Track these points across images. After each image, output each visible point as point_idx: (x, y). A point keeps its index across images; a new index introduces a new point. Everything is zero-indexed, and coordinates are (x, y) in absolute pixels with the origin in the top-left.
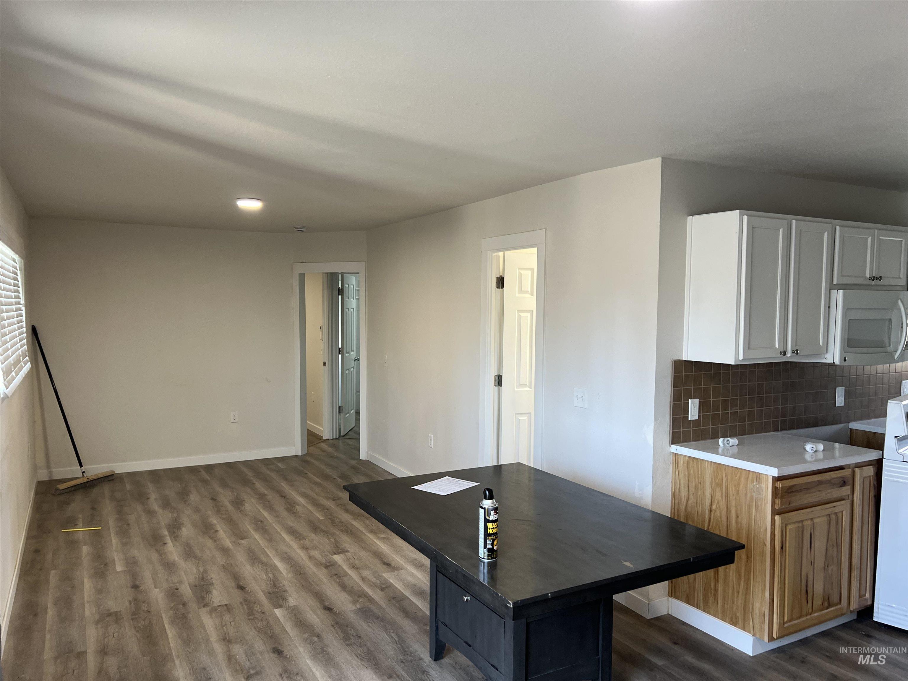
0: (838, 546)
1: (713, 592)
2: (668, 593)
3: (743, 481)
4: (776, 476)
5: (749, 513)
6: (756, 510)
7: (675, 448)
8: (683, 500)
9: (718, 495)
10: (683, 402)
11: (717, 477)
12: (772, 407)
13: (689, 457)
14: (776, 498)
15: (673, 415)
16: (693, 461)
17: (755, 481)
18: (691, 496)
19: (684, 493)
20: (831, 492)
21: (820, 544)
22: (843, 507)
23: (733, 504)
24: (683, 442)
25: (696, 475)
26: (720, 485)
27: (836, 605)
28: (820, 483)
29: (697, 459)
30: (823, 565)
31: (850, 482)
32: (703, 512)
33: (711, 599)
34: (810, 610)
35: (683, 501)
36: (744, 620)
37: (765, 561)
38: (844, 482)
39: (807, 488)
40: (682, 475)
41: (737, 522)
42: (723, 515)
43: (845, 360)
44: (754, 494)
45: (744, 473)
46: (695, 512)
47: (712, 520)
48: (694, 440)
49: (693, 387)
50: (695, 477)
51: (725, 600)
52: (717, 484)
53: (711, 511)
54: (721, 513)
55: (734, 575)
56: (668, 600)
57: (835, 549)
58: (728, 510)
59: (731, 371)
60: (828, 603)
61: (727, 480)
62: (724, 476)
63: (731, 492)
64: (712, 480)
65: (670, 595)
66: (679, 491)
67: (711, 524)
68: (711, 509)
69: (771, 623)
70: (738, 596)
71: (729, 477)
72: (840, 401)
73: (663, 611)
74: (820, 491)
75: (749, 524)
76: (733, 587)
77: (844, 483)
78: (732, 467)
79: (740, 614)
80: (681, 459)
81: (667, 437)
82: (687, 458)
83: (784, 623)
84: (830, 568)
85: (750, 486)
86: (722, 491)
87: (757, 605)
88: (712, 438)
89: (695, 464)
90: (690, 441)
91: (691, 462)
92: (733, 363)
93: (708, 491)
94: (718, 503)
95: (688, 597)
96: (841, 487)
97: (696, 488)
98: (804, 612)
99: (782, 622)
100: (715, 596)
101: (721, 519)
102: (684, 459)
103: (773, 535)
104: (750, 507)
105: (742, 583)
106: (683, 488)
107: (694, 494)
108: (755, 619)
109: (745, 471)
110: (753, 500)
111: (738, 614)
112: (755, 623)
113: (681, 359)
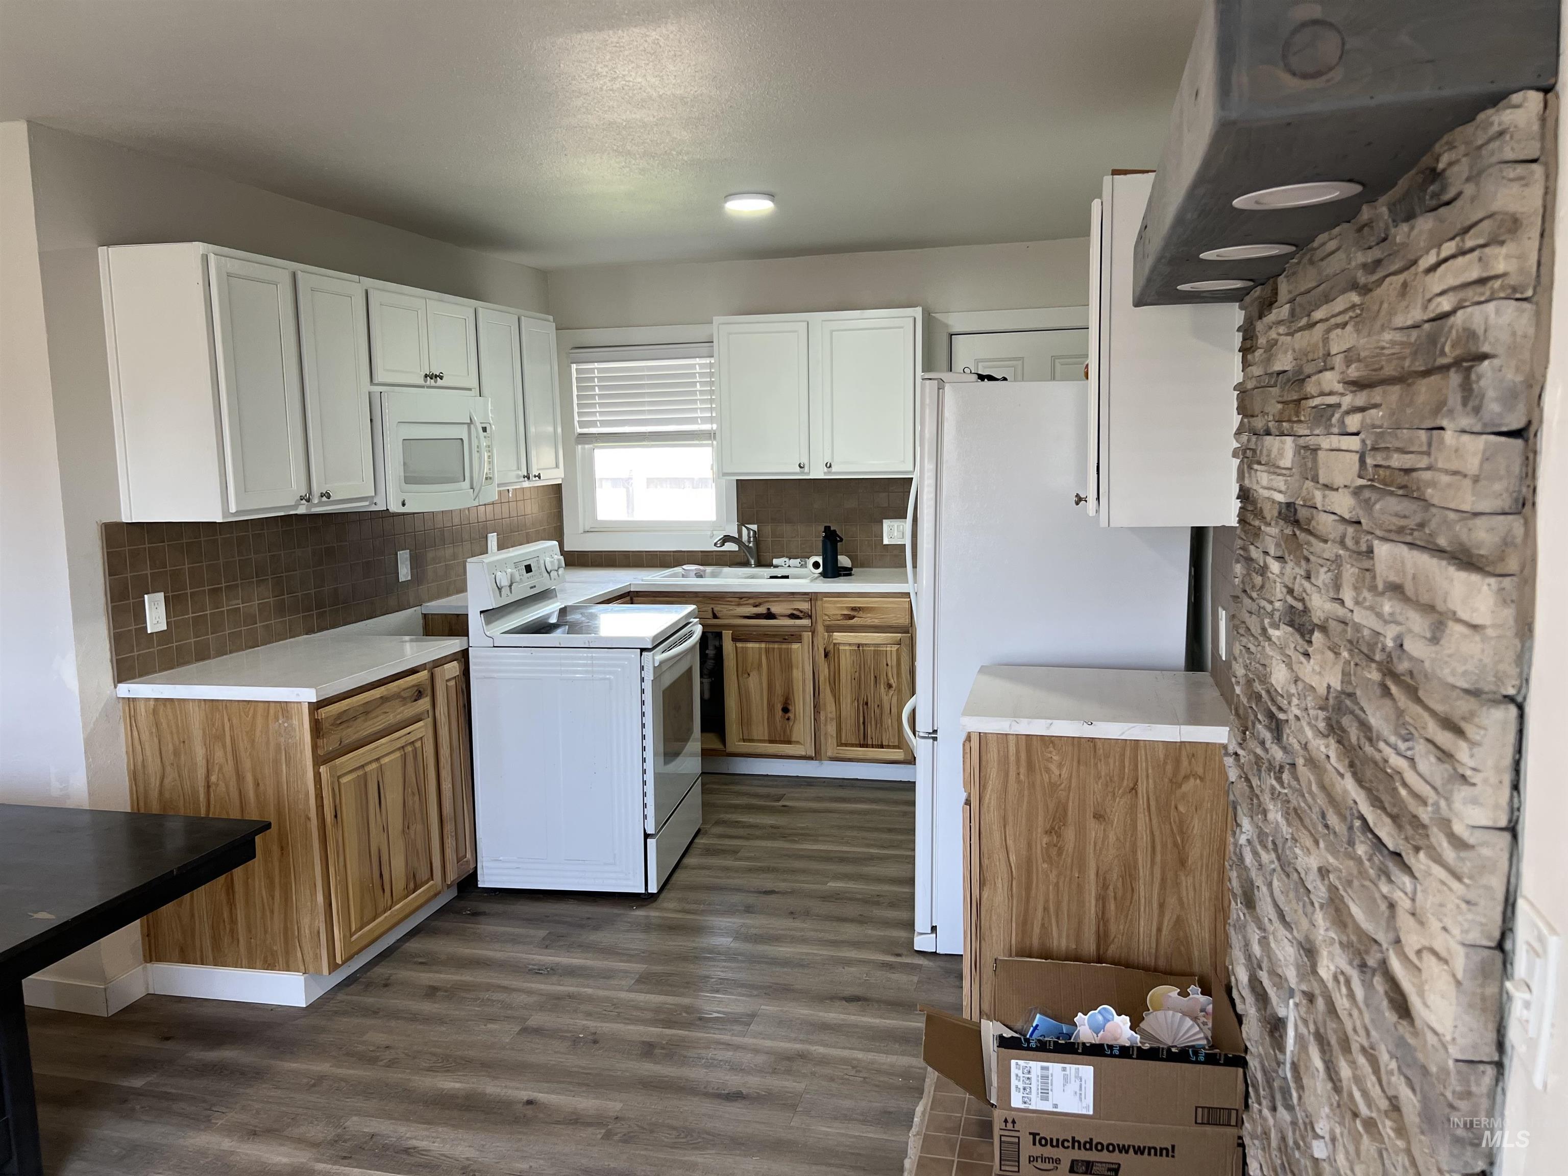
0: (421, 793)
1: (228, 927)
2: (144, 956)
3: (260, 721)
4: (315, 700)
5: (277, 772)
6: (288, 764)
7: (126, 690)
8: (153, 780)
9: (219, 754)
10: (131, 601)
11: (213, 725)
12: (299, 594)
13: (156, 700)
14: (318, 737)
15: (114, 629)
16: (165, 706)
17: (281, 717)
18: (168, 769)
19: (153, 767)
20: (402, 712)
21: (393, 796)
22: (421, 729)
23: (247, 764)
24: (141, 676)
25: (174, 731)
26: (220, 737)
27: (427, 882)
28: (384, 700)
29: (172, 700)
30: (401, 828)
31: (429, 691)
32: (195, 792)
33: (226, 940)
34: (389, 903)
35: (154, 783)
36: (287, 953)
37: (312, 846)
38: (420, 692)
39: (367, 711)
40: (145, 736)
41: (257, 796)
42: (231, 789)
43: (404, 505)
44: (282, 740)
45: (260, 708)
46: (179, 796)
47: (212, 802)
48: (162, 670)
49: (149, 572)
50: (172, 733)
51: (250, 931)
52: (214, 737)
53: (208, 787)
54: (227, 787)
55: (263, 884)
56: (144, 969)
57: (417, 798)
58: (240, 777)
59: (219, 537)
60: (412, 882)
61: (231, 727)
62: (226, 720)
63: (241, 744)
64: (204, 732)
65: (148, 958)
66: (144, 766)
67: (212, 806)
68: (208, 782)
69: (330, 943)
70: (272, 918)
71: (235, 721)
72: (404, 573)
73: (137, 992)
74: (386, 713)
75: (278, 792)
76: (263, 905)
77: (419, 694)
78: (238, 701)
79: (278, 948)
80: (142, 708)
81: (106, 672)
82: (152, 703)
83: (351, 936)
84: (412, 828)
85: (273, 726)
86: (224, 746)
87: (306, 921)
88: (198, 660)
89: (169, 710)
90: (155, 672)
91: (161, 709)
92: (219, 520)
93: (200, 752)
94: (221, 769)
95: (182, 950)
96: (416, 700)
97: (176, 753)
98: (381, 908)
99: (348, 934)
100: (233, 933)
101: (229, 795)
102: (146, 706)
103: (319, 798)
104: (277, 762)
105: (277, 894)
106: (150, 759)
107: (172, 764)
108: (303, 944)
109: (262, 704)
110: (280, 749)
111: (275, 948)
112: (306, 952)
113: (118, 520)
